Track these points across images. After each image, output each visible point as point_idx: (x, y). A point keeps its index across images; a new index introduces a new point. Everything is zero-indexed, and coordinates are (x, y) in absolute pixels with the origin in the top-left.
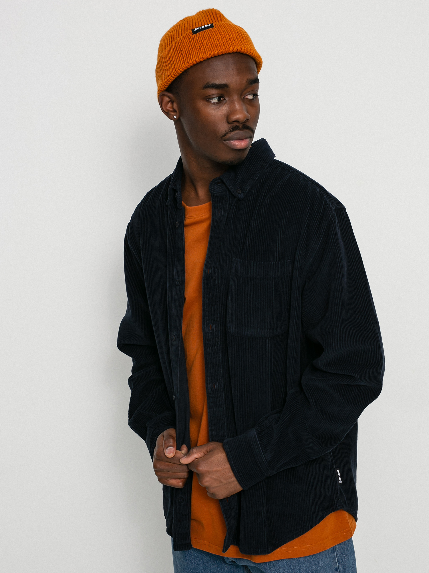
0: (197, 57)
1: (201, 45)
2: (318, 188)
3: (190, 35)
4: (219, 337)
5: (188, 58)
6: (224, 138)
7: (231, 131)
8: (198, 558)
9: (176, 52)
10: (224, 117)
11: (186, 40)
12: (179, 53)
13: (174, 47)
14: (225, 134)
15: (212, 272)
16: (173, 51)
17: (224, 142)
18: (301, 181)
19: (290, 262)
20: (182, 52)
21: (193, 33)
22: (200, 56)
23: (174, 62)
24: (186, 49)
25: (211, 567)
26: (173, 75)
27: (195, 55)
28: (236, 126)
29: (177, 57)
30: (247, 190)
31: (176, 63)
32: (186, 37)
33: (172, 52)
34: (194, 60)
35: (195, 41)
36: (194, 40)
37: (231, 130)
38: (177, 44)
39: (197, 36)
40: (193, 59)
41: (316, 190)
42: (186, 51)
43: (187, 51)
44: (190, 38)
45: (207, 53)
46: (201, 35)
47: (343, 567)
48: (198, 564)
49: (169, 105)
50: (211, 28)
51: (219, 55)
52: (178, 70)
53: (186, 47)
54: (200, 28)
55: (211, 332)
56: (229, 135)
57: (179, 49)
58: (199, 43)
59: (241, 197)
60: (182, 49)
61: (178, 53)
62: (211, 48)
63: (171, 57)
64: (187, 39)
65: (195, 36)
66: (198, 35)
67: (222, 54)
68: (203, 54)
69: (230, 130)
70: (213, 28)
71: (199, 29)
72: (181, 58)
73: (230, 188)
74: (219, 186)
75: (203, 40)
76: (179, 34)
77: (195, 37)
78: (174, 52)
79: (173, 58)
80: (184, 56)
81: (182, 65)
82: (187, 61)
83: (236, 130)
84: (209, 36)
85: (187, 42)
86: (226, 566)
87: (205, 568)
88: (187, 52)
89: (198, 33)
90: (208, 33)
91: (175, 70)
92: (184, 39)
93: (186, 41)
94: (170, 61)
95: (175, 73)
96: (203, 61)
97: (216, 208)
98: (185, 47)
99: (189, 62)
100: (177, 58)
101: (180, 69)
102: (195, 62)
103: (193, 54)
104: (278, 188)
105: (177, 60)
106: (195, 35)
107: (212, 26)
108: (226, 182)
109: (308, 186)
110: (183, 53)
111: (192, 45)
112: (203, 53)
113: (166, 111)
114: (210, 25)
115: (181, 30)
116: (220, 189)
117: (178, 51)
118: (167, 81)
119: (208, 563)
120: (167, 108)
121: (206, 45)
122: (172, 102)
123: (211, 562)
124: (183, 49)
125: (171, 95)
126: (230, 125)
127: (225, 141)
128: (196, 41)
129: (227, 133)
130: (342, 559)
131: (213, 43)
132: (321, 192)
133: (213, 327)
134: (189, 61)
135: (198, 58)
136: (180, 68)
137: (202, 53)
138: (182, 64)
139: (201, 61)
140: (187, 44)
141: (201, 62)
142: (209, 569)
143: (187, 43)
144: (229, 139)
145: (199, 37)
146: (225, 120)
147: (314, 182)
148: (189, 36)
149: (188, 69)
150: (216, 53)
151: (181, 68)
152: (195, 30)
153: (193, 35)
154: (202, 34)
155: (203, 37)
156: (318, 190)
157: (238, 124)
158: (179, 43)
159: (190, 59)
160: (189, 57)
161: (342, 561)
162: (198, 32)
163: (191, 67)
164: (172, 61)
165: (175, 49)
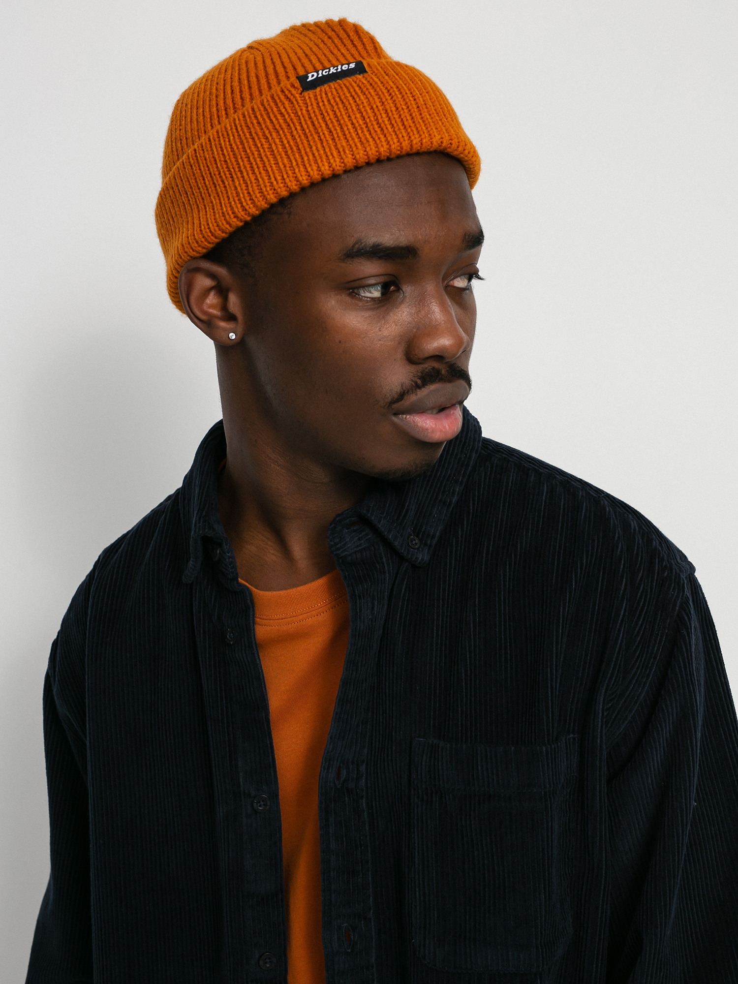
0: (324, 160)
1: (334, 126)
3: (294, 92)
4: (372, 966)
5: (294, 164)
6: (394, 406)
7: (418, 387)
9: (248, 142)
10: (399, 343)
11: (282, 108)
12: (259, 145)
13: (239, 129)
14: (402, 396)
15: (348, 775)
16: (238, 141)
17: (395, 419)
19: (574, 738)
20: (270, 144)
21: (301, 86)
22: (333, 157)
23: (245, 174)
24: (285, 135)
26: (241, 214)
27: (316, 154)
28: (433, 368)
29: (254, 158)
30: (433, 537)
31: (251, 175)
32: (279, 98)
33: (235, 142)
34: (315, 168)
35: (311, 112)
36: (310, 108)
37: (419, 382)
38: (250, 117)
39: (319, 97)
40: (310, 165)
42: (285, 142)
43: (288, 142)
44: (295, 103)
45: (357, 148)
46: (330, 94)
49: (212, 299)
50: (360, 74)
51: (393, 156)
52: (261, 199)
53: (282, 129)
54: (324, 73)
55: (349, 950)
56: (412, 398)
57: (260, 134)
58: (327, 118)
59: (422, 559)
60: (268, 136)
61: (256, 145)
62: (368, 136)
63: (232, 156)
64: (283, 104)
65: (311, 96)
66: (321, 94)
67: (399, 154)
68: (345, 152)
69: (416, 383)
70: (366, 75)
71: (320, 75)
72: (269, 161)
73: (389, 537)
74: (354, 531)
75: (338, 108)
76: (250, 88)
77: (313, 100)
78: (242, 143)
79: (240, 161)
80: (278, 157)
81: (275, 183)
82: (290, 172)
83: (433, 382)
84: (357, 100)
85: (285, 113)
88: (287, 145)
89: (318, 89)
90: (352, 90)
91: (248, 199)
92: (272, 104)
93: (283, 110)
94: (227, 167)
95: (247, 207)
96: (341, 172)
98: (279, 129)
99: (299, 175)
100: (255, 161)
101: (268, 194)
102: (318, 174)
103: (308, 150)
105: (255, 167)
106: (311, 93)
107: (360, 69)
108: (380, 521)
110: (274, 148)
111: (303, 123)
112: (344, 150)
113: (203, 317)
114: (352, 66)
115: (257, 77)
116: (359, 539)
117: (258, 142)
118: (217, 229)
120: (205, 307)
121: (350, 126)
122: (222, 291)
124: (274, 134)
125: (221, 271)
126: (414, 369)
127: (396, 414)
128: (317, 111)
129: (408, 392)
131: (372, 119)
133: (354, 936)
134: (297, 171)
135: (326, 164)
136: (266, 193)
137: (341, 150)
138: (273, 179)
139: (338, 173)
140: (285, 120)
141: (335, 176)
143: (287, 116)
144: (412, 410)
145: (325, 101)
146: (400, 354)
148: (289, 96)
149: (292, 195)
150: (384, 150)
151: (271, 192)
152: (310, 79)
153: (306, 94)
154: (335, 93)
155: (338, 99)
157: (436, 365)
158: (259, 117)
159: (301, 167)
160: (296, 161)
162: (319, 85)
163: (303, 189)
164: (237, 170)
165: (243, 132)
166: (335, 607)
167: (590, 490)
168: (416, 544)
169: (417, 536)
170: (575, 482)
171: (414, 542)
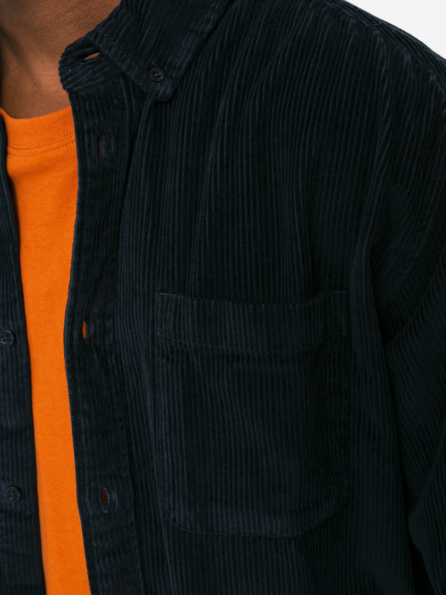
2: (405, 49)
15: (95, 330)
18: (351, 31)
30: (179, 68)
41: (403, 58)
55: (107, 513)
59: (164, 93)
97: (89, 132)
104: (283, 61)
109: (374, 46)
116: (94, 72)
132: (417, 62)
133: (111, 498)
147: (390, 29)
156: (407, 58)
166: (66, 145)
167: (363, 19)
168: (159, 76)
169: (162, 69)
170: (348, 10)
171: (157, 74)
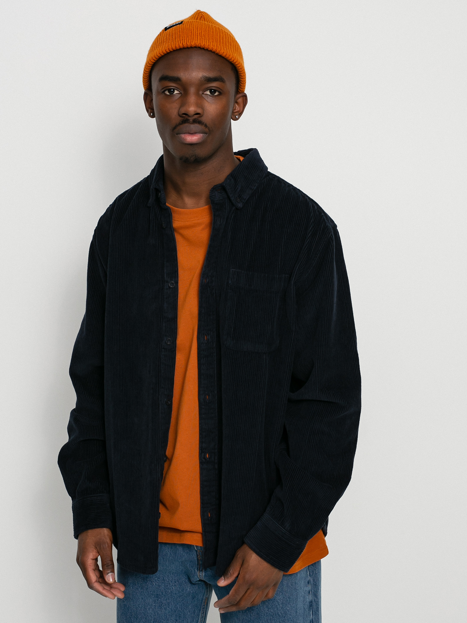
4: (214, 348)
8: (159, 578)
15: (209, 281)
19: (288, 276)
25: (172, 588)
30: (245, 199)
47: (314, 580)
48: (159, 586)
55: (206, 342)
59: (239, 206)
73: (231, 196)
74: (219, 192)
86: (188, 587)
87: (166, 590)
97: (217, 216)
108: (228, 190)
116: (220, 196)
119: (170, 584)
123: (172, 583)
130: (313, 572)
133: (208, 337)
142: (170, 591)
161: (313, 574)
168: (238, 201)
169: (239, 198)
